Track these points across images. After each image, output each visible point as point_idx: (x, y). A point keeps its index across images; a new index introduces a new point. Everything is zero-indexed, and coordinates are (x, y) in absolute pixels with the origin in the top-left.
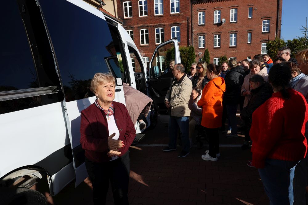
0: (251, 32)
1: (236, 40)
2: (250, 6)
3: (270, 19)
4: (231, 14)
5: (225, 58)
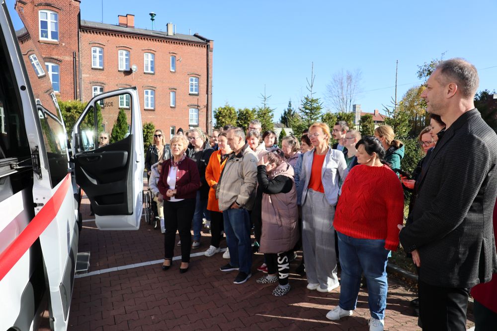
0: (175, 90)
1: (154, 100)
2: (172, 54)
3: (198, 76)
4: (146, 60)
5: (152, 126)
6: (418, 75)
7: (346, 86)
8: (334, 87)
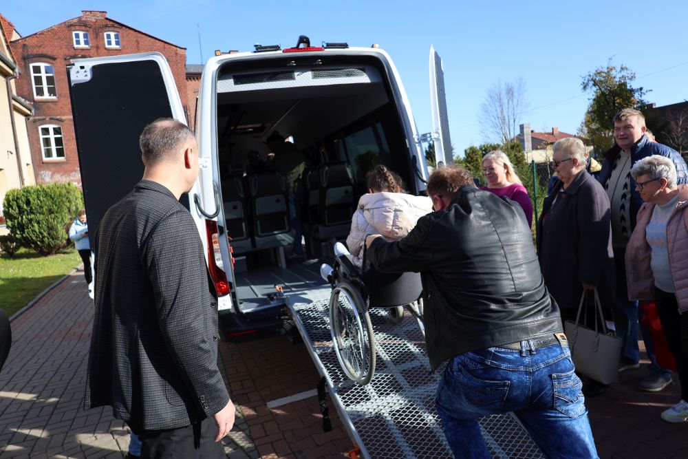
6: (582, 87)
7: (506, 101)
8: (491, 106)
